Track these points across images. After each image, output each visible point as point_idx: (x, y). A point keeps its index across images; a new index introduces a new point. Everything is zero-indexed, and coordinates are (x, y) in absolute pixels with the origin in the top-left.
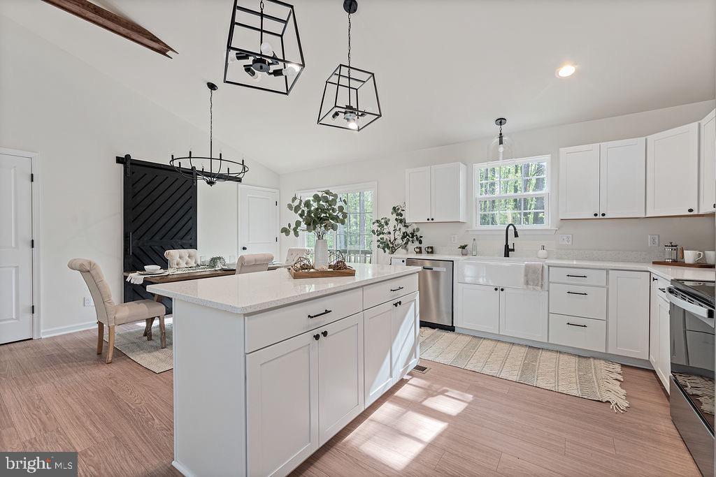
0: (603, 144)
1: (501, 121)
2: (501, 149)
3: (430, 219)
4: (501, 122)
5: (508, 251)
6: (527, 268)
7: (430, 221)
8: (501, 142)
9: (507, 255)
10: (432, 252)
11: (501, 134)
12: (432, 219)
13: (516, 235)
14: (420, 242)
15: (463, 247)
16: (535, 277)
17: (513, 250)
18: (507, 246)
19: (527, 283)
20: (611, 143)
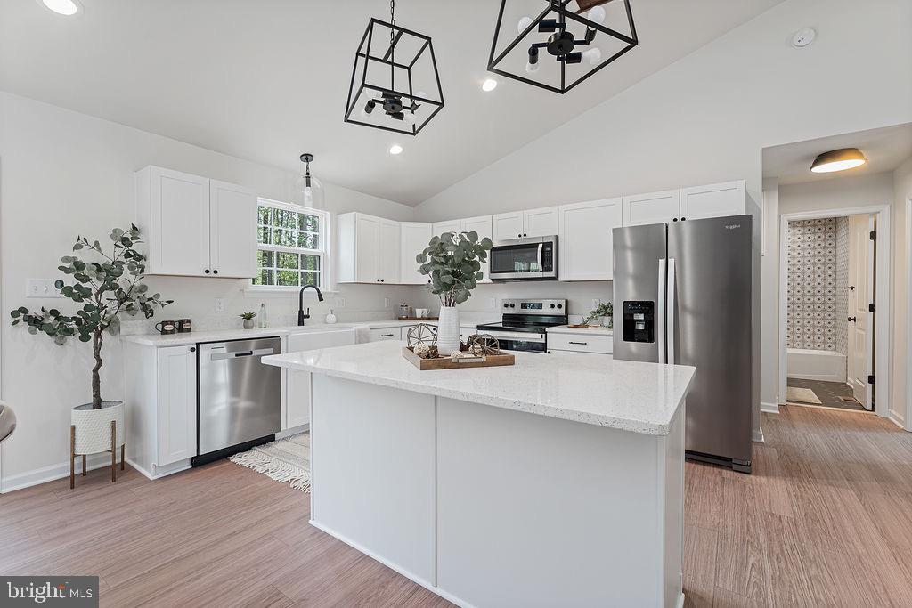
1: (307, 157)
2: (307, 193)
3: (212, 272)
4: (307, 159)
5: (302, 318)
7: (212, 274)
8: (308, 184)
9: (301, 323)
11: (308, 174)
12: (216, 272)
13: (320, 299)
15: (248, 317)
17: (308, 317)
18: (301, 312)
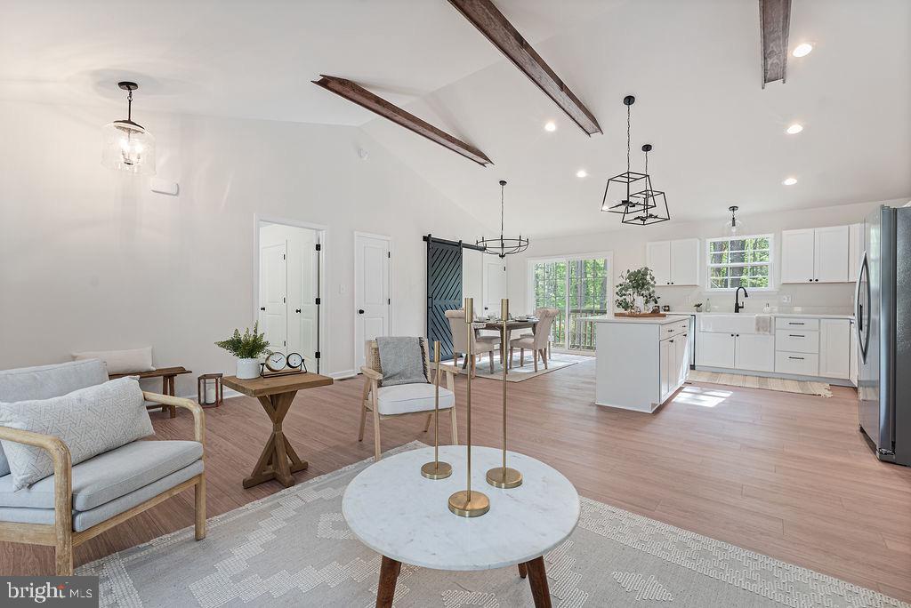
0: (817, 230)
1: (733, 208)
2: (734, 229)
3: (671, 283)
4: (733, 210)
5: (737, 308)
6: (758, 319)
8: (734, 225)
9: (737, 311)
10: (668, 310)
11: (733, 218)
13: (746, 296)
14: (656, 302)
15: (699, 306)
16: (764, 326)
17: (742, 307)
18: (737, 304)
19: (758, 330)
20: (824, 229)
